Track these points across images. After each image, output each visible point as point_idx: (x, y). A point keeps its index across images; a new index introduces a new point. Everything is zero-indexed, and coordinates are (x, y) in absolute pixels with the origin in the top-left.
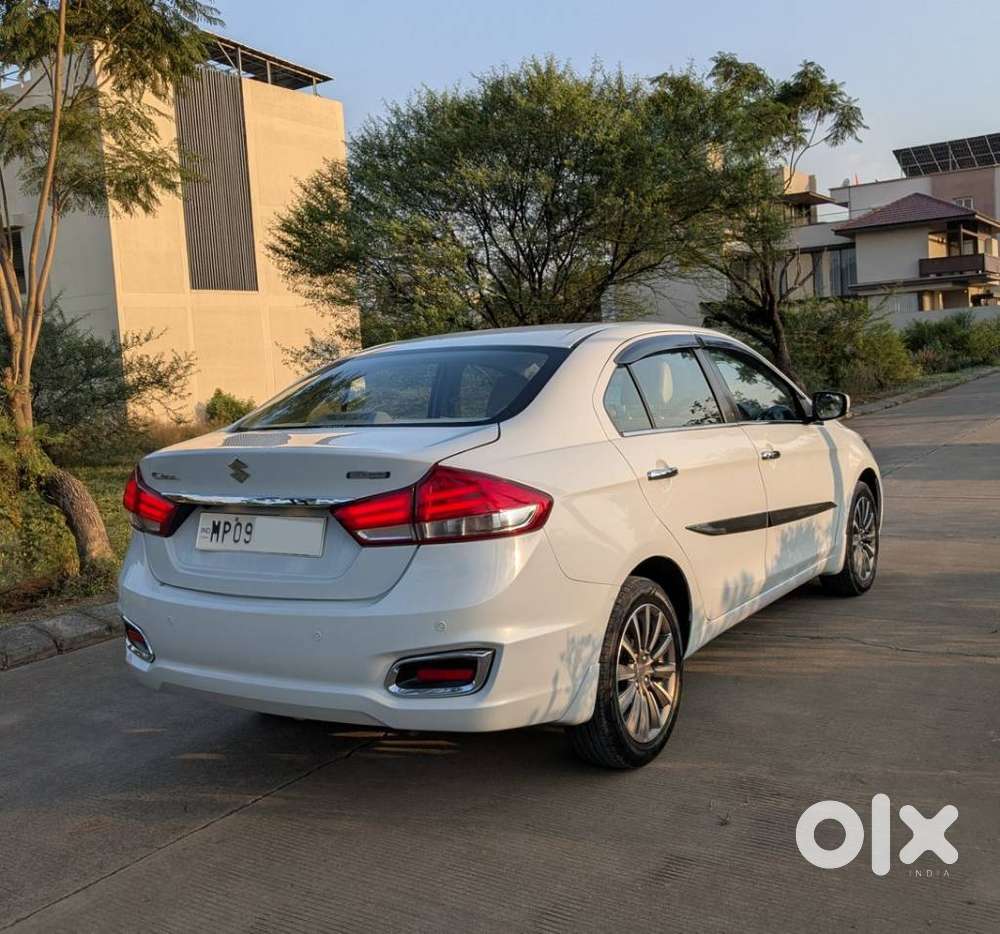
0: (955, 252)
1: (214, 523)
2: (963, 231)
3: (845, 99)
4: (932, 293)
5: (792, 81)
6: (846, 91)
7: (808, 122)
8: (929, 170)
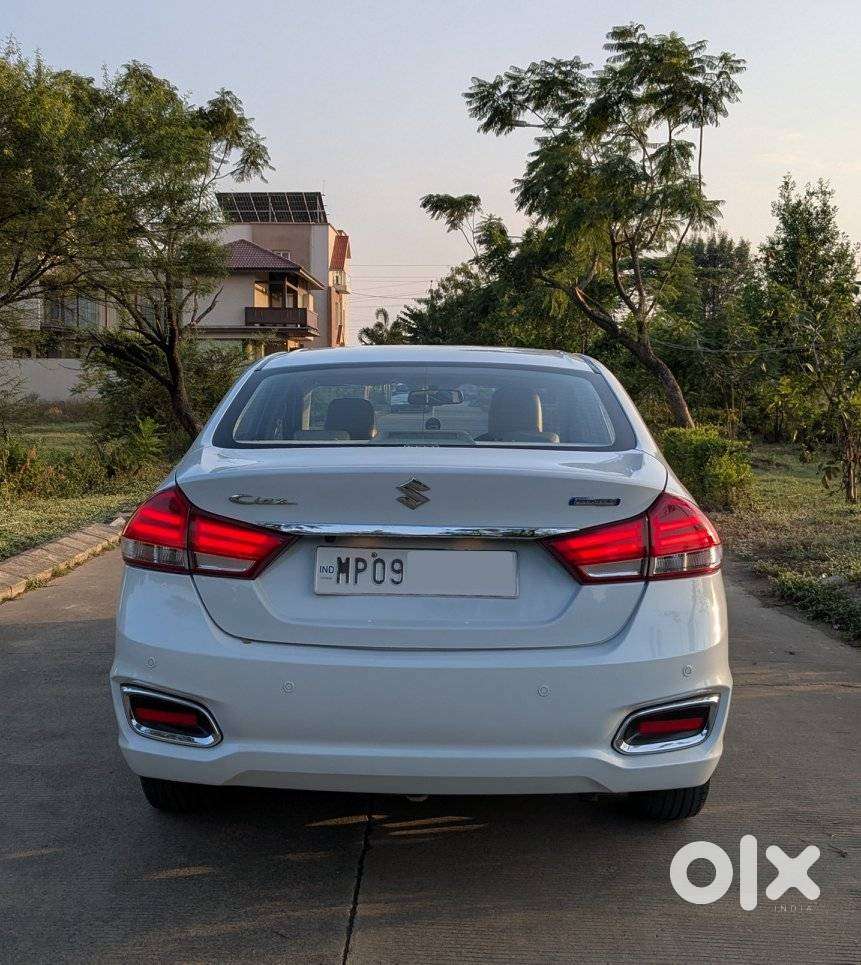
0: (277, 304)
1: (339, 559)
2: (287, 283)
3: (254, 135)
4: (256, 343)
5: (207, 107)
6: (253, 127)
7: (217, 149)
8: (248, 218)
